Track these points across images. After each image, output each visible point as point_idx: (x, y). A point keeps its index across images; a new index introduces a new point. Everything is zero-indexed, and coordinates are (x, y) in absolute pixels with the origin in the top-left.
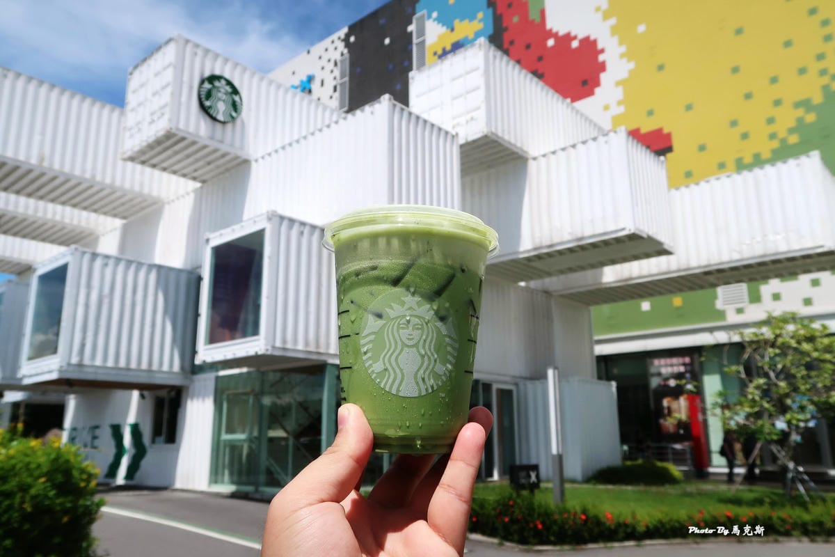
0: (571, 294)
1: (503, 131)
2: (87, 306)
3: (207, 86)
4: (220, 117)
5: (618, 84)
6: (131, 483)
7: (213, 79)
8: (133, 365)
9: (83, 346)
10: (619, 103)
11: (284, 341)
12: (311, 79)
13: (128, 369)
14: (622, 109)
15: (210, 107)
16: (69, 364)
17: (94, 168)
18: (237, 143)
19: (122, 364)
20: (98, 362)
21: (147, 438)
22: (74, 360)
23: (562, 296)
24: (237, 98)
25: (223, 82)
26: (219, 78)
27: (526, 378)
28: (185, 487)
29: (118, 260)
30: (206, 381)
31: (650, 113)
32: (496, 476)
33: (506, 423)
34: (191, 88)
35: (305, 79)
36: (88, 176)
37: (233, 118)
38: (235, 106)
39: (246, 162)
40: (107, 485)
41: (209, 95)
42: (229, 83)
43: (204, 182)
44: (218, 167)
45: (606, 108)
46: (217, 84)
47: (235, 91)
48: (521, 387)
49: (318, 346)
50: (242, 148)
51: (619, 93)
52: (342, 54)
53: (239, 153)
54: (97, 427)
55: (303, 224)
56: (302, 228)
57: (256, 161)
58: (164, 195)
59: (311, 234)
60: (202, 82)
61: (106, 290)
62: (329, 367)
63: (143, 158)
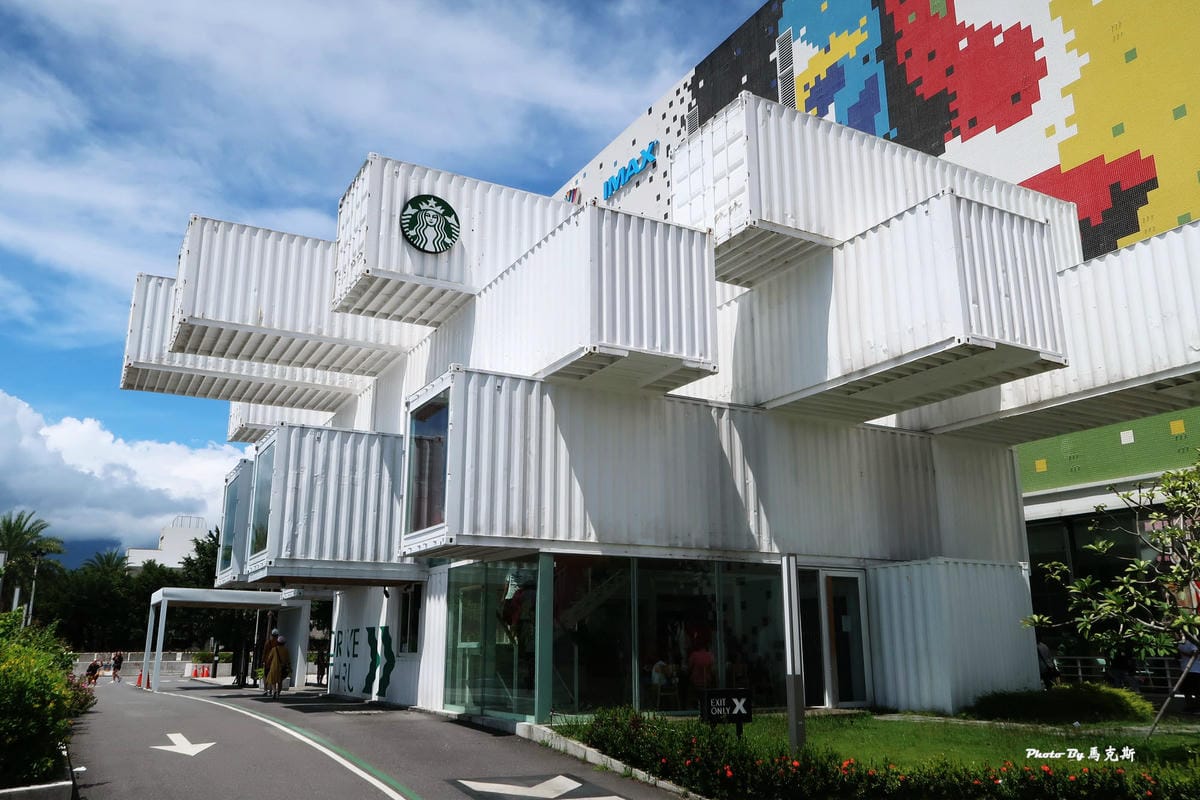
0: (962, 431)
1: (784, 216)
2: (297, 489)
3: (411, 211)
4: (430, 247)
5: (1065, 92)
6: (383, 699)
7: (418, 201)
8: (355, 558)
9: (294, 537)
10: (1069, 122)
11: (475, 527)
12: (654, 147)
13: (349, 563)
14: (1073, 130)
15: (414, 237)
16: (278, 559)
17: (319, 322)
18: (455, 276)
19: (342, 556)
20: (312, 556)
21: (394, 648)
22: (285, 555)
23: (953, 434)
24: (451, 220)
25: (432, 202)
26: (425, 198)
27: (883, 560)
28: (425, 708)
29: (332, 433)
30: (440, 576)
31: (1118, 130)
32: (828, 704)
33: (846, 626)
34: (391, 216)
35: (646, 148)
36: (312, 331)
37: (446, 244)
38: (449, 230)
39: (472, 296)
40: (363, 701)
41: (413, 222)
42: (440, 202)
43: (437, 324)
44: (444, 305)
45: (1050, 131)
46: (424, 206)
47: (449, 211)
48: (871, 572)
49: (524, 530)
50: (461, 282)
51: (1068, 106)
52: (690, 107)
53: (459, 288)
54: (358, 630)
55: (500, 377)
56: (499, 383)
57: (480, 294)
58: (406, 344)
59: (513, 388)
60: (405, 208)
61: (319, 470)
62: (541, 556)
63: (358, 305)
